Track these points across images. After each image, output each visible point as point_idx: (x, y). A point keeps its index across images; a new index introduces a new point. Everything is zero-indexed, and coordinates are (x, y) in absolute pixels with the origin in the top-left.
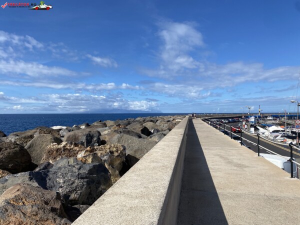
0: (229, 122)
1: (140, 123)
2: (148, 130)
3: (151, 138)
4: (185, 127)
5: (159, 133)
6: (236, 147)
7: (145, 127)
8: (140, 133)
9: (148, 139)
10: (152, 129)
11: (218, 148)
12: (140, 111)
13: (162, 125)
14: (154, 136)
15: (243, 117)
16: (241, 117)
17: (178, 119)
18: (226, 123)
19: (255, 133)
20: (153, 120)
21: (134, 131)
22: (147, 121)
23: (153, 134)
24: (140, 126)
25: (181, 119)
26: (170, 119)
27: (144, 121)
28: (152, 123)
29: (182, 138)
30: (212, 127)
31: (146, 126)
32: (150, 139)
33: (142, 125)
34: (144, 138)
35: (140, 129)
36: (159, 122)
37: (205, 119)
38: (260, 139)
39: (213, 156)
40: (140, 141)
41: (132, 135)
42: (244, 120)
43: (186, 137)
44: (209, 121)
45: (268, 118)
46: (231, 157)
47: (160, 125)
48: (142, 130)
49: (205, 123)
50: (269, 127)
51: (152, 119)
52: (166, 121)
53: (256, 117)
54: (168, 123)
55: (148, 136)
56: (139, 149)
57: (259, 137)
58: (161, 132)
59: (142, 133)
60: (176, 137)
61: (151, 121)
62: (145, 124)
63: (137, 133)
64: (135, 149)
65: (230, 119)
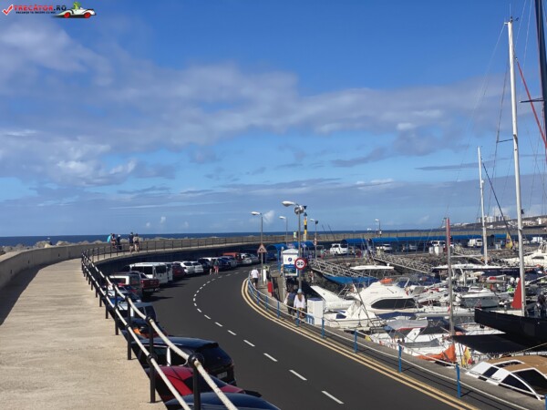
15: (262, 249)
53: (299, 247)
65: (210, 259)
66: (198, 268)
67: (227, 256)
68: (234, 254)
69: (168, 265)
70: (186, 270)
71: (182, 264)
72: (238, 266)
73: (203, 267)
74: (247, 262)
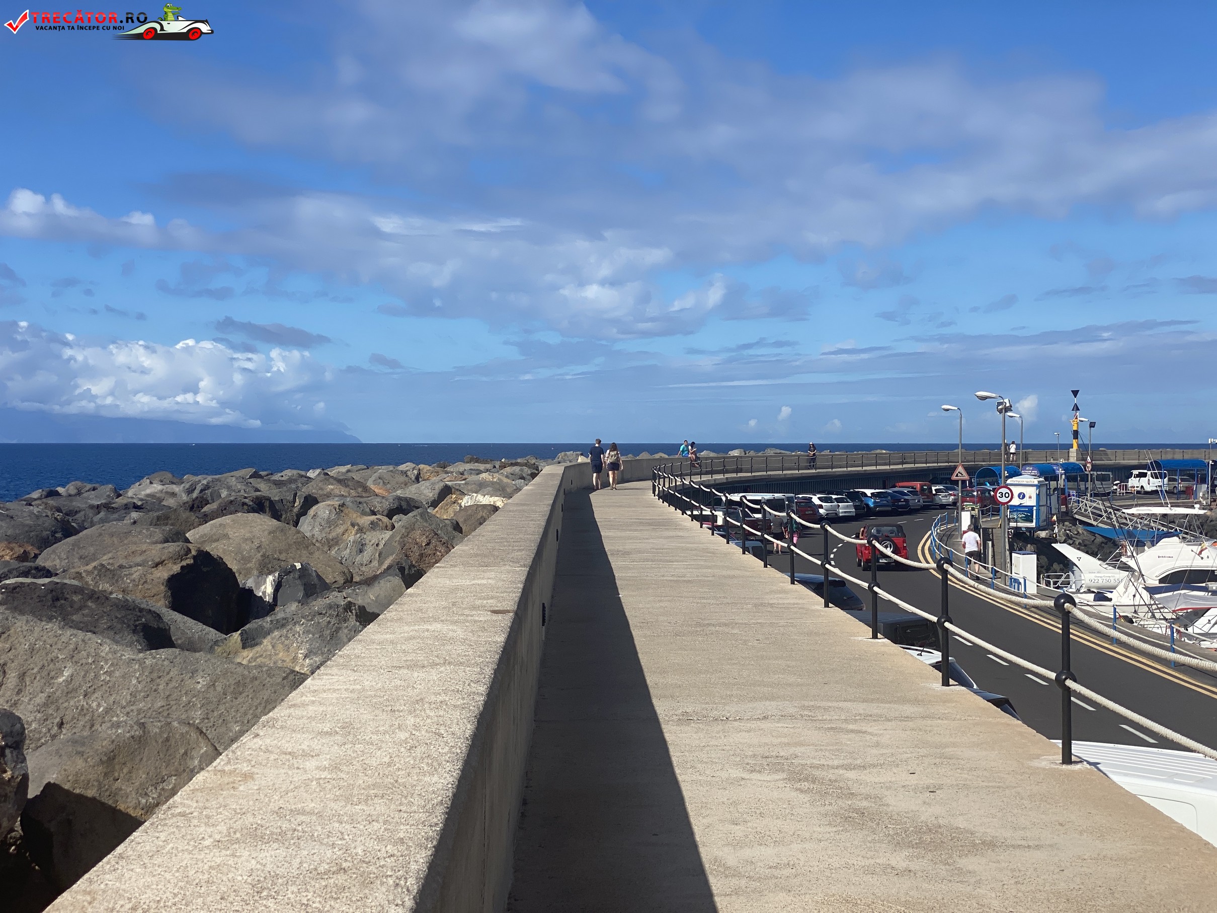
0: (863, 513)
1: (159, 521)
2: (230, 575)
3: (248, 642)
4: (527, 555)
5: (318, 604)
6: (904, 701)
7: (204, 557)
8: (160, 605)
9: (229, 656)
10: (264, 570)
11: (771, 707)
12: (166, 423)
13: (352, 537)
14: (281, 624)
15: (961, 473)
16: (943, 476)
17: (480, 487)
18: (834, 519)
19: (1041, 595)
20: (275, 494)
21: (105, 586)
22: (226, 509)
23: (270, 608)
24: (156, 551)
25: (501, 490)
26: (411, 492)
27: (195, 506)
28: (262, 523)
29: (501, 638)
30: (734, 549)
31: (215, 549)
32: (246, 656)
33: (178, 536)
34: (191, 647)
35: (163, 574)
36: (322, 510)
37: (687, 491)
38: (1075, 633)
39: (736, 773)
40: (155, 674)
41: (90, 628)
42: (968, 495)
43: (535, 629)
44: (715, 503)
45: (1133, 482)
46: (870, 777)
47: (332, 543)
48: (173, 582)
49: (683, 519)
50: (1140, 545)
51: (265, 489)
52: (381, 505)
53: (1048, 475)
54: (400, 521)
55: (227, 628)
56: (141, 741)
57: (1067, 619)
58: (336, 598)
59: (176, 606)
60: (459, 632)
61: (260, 506)
62: (206, 528)
63: (126, 607)
64: (107, 734)
65: (869, 492)
66: (845, 508)
67: (903, 488)
68: (917, 485)
69: (789, 499)
70: (821, 511)
71: (815, 500)
72: (925, 508)
73: (856, 507)
74: (944, 501)
